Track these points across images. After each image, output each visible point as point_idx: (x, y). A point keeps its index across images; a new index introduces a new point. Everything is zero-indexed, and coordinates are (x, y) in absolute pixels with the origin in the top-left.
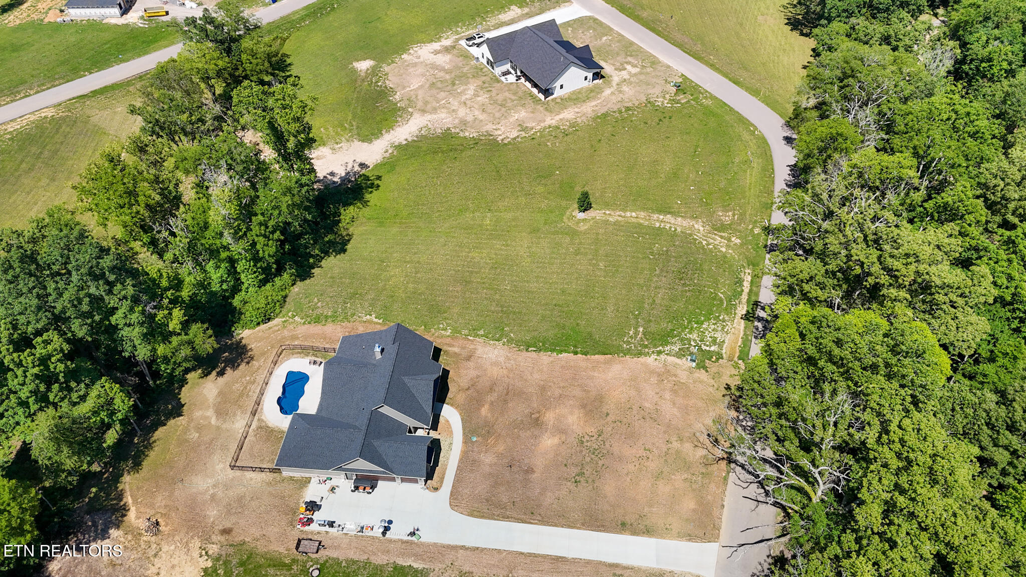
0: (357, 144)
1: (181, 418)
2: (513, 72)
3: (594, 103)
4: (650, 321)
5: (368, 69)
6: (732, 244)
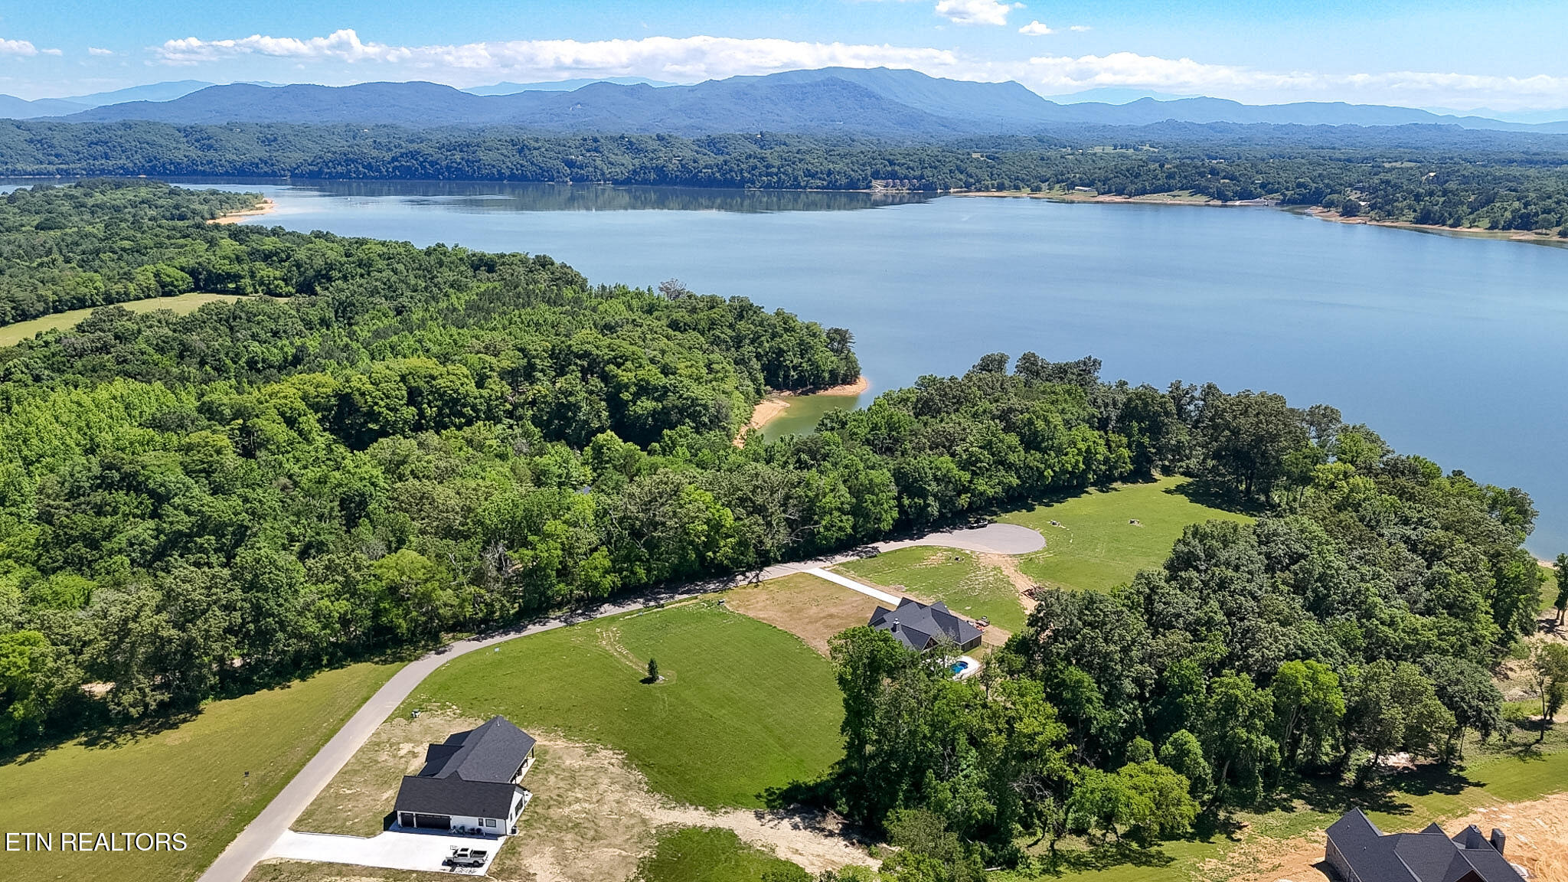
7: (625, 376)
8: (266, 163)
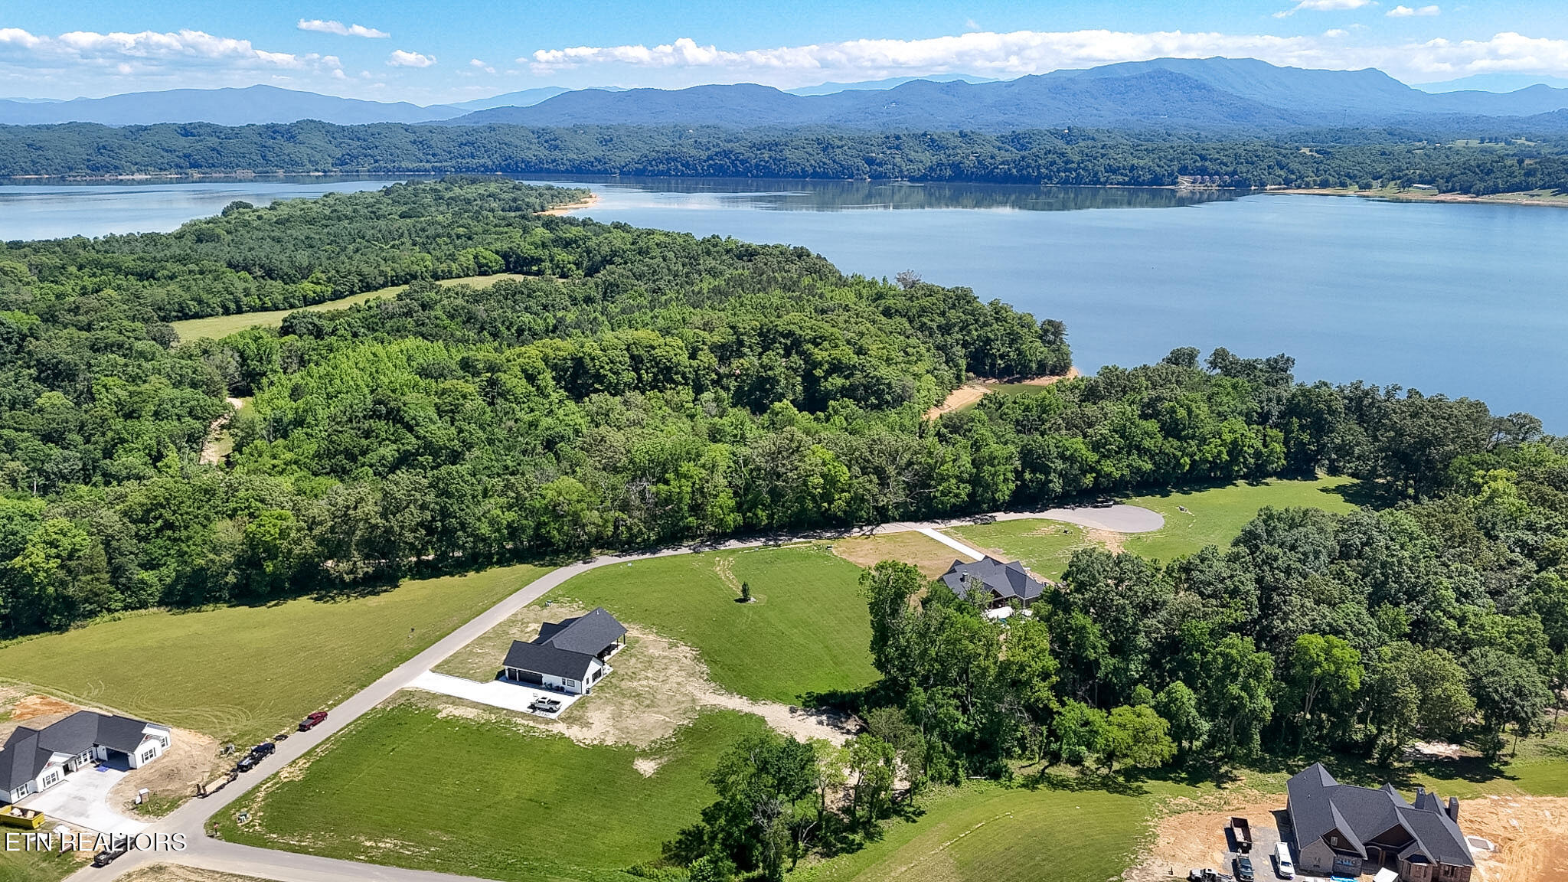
7: (819, 354)
8: (600, 161)
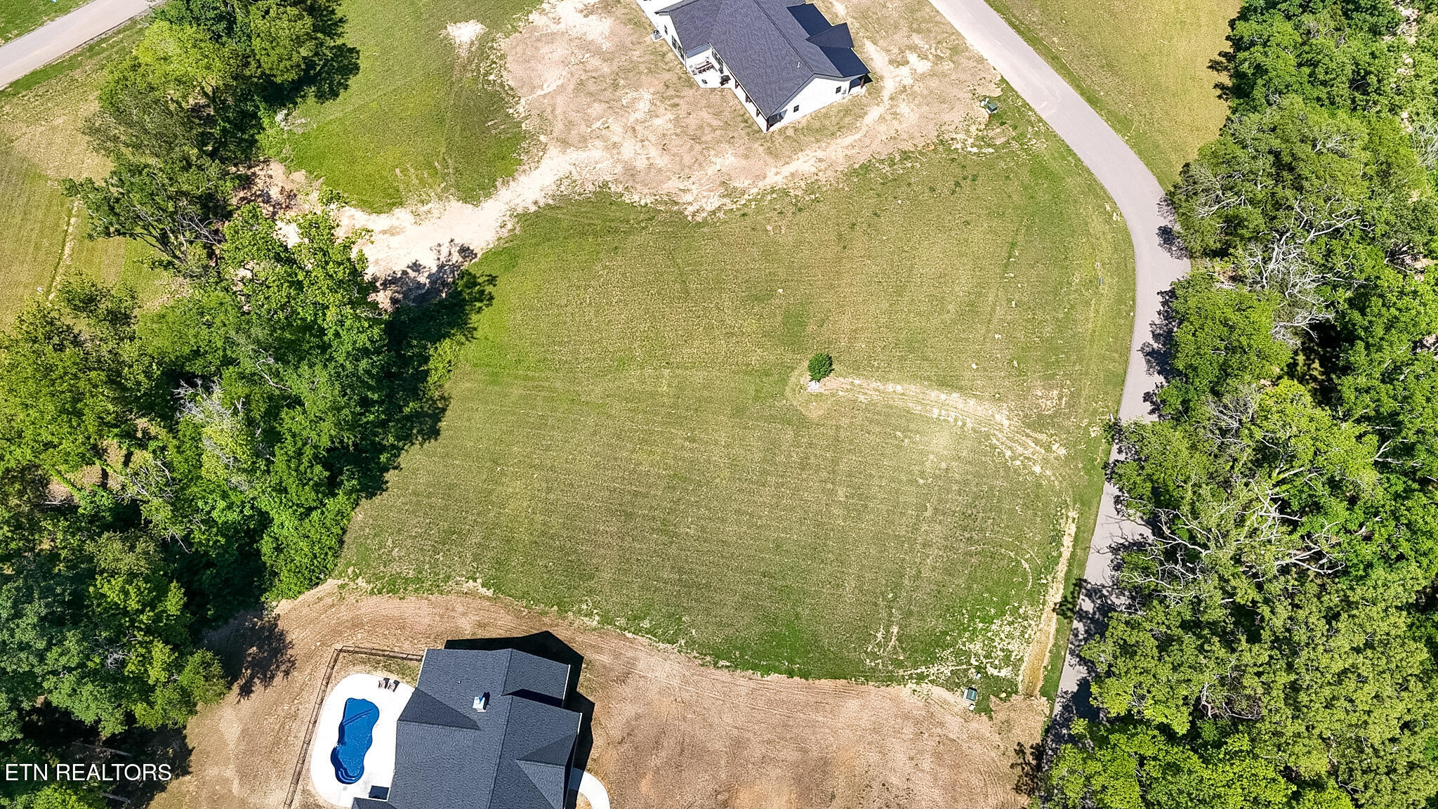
0: (455, 205)
1: (188, 778)
2: (717, 66)
3: (849, 140)
4: (910, 613)
5: (472, 43)
6: (1051, 457)
